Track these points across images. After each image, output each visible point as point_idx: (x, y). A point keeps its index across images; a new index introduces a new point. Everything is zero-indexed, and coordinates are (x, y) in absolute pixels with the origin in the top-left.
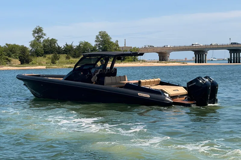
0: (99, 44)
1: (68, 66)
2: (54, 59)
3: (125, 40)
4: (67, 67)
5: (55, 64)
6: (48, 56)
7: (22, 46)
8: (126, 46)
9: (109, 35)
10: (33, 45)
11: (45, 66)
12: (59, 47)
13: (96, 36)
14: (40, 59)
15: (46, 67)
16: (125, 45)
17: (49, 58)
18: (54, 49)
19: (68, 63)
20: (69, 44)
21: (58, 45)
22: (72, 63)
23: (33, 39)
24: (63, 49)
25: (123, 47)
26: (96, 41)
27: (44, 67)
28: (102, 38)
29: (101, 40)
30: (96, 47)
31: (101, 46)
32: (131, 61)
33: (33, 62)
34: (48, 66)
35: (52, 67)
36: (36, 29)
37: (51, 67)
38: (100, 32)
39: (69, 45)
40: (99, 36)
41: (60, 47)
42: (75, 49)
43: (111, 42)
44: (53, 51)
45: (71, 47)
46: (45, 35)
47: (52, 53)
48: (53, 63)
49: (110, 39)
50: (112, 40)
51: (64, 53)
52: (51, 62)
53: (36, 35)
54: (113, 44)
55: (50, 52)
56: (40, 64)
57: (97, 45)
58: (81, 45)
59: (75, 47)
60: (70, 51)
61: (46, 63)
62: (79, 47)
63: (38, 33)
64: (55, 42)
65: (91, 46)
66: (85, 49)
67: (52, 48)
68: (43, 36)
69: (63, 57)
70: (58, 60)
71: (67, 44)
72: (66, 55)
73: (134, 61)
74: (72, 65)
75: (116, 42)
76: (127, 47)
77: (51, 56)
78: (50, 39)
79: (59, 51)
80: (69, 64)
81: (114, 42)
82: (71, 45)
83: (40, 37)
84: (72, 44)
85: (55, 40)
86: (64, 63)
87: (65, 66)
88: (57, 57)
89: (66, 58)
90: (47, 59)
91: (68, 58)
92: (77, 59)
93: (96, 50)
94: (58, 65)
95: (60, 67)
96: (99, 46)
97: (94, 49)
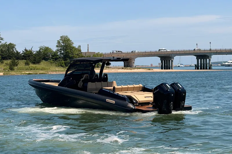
0: (60, 50)
1: (28, 72)
2: (12, 65)
3: (88, 45)
4: (26, 74)
5: (13, 70)
6: (5, 62)
9: (70, 39)
11: (2, 72)
12: (17, 52)
13: (58, 41)
15: (4, 74)
16: (88, 50)
17: (7, 64)
18: (12, 54)
19: (27, 69)
20: (28, 49)
21: (16, 50)
22: (31, 69)
24: (22, 55)
25: (85, 53)
26: (57, 46)
28: (63, 43)
29: (63, 45)
30: (57, 52)
34: (5, 73)
37: (8, 74)
38: (61, 37)
40: (61, 41)
41: (19, 52)
42: (34, 54)
43: (73, 47)
44: (11, 57)
45: (31, 52)
46: (2, 40)
47: (10, 59)
48: (11, 69)
49: (72, 43)
50: (74, 45)
51: (22, 59)
52: (9, 69)
54: (76, 49)
55: (7, 58)
57: (58, 50)
58: (41, 51)
59: (35, 53)
60: (29, 56)
61: (4, 70)
62: (39, 52)
64: (13, 47)
65: (52, 51)
66: (45, 54)
67: (9, 53)
69: (22, 63)
70: (17, 65)
71: (26, 49)
72: (25, 60)
73: (98, 67)
74: (31, 72)
75: (78, 47)
76: (91, 52)
77: (9, 61)
78: (8, 43)
79: (18, 57)
80: (29, 71)
82: (30, 50)
84: (31, 49)
85: (13, 44)
86: (23, 69)
87: (24, 72)
88: (16, 63)
89: (26, 64)
90: (5, 65)
91: (27, 64)
92: (37, 66)
93: (58, 56)
94: (17, 72)
95: (18, 73)
96: (60, 52)
97: (55, 54)
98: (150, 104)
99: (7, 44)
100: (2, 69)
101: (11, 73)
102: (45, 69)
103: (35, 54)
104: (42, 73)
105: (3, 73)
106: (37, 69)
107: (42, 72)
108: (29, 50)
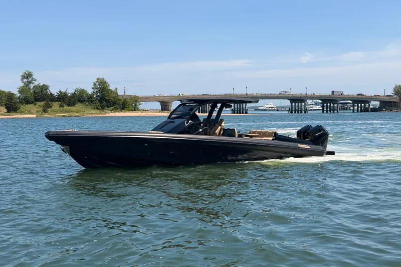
0: (97, 92)
2: (46, 108)
3: (125, 88)
4: (61, 116)
5: (47, 112)
6: (39, 103)
7: (9, 92)
9: (107, 82)
10: (21, 91)
11: (35, 114)
12: (51, 94)
13: (94, 83)
14: (29, 106)
16: (125, 93)
17: (40, 106)
18: (45, 96)
19: (61, 112)
20: (63, 90)
21: (50, 92)
22: (66, 112)
23: (22, 85)
24: (56, 97)
25: (122, 96)
26: (93, 88)
27: (34, 116)
28: (99, 85)
29: (99, 87)
30: (93, 95)
31: (99, 94)
32: (132, 110)
33: (22, 110)
34: (38, 115)
36: (25, 74)
37: (42, 116)
38: (98, 79)
39: (63, 92)
40: (97, 83)
41: (53, 94)
43: (110, 90)
44: (45, 99)
45: (65, 94)
47: (43, 100)
48: (45, 111)
49: (109, 86)
50: (110, 88)
51: (57, 101)
52: (43, 111)
53: (25, 80)
54: (112, 92)
55: (41, 99)
56: (30, 113)
57: (94, 92)
58: (76, 93)
59: (70, 95)
60: (64, 98)
61: (37, 111)
62: (74, 94)
63: (27, 78)
64: (47, 89)
65: (88, 94)
66: (81, 96)
67: (43, 95)
68: (34, 82)
69: (56, 105)
70: (51, 107)
71: (60, 91)
72: (59, 102)
73: (135, 110)
74: (66, 114)
75: (115, 90)
76: (127, 95)
77: (42, 103)
78: (41, 85)
79: (51, 98)
80: (63, 113)
81: (113, 90)
82: (65, 92)
83: (30, 83)
85: (46, 86)
86: (57, 112)
87: (58, 115)
88: (50, 105)
90: (38, 106)
91: (61, 106)
92: (72, 108)
93: (93, 98)
94: (51, 114)
95: (52, 116)
96: (96, 94)
97: (91, 97)
100: (35, 111)
101: (45, 115)
102: (80, 112)
104: (77, 116)
106: (72, 112)
107: (77, 114)
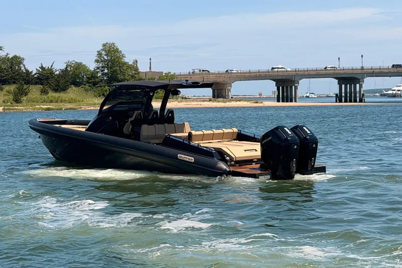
0: (102, 67)
1: (45, 107)
2: (19, 95)
3: (150, 60)
4: (43, 109)
5: (21, 102)
6: (7, 88)
8: (152, 70)
9: (120, 50)
11: (1, 106)
12: (27, 71)
13: (98, 52)
15: (4, 109)
16: (150, 68)
17: (9, 92)
18: (18, 74)
19: (44, 102)
21: (25, 68)
22: (51, 102)
24: (36, 76)
25: (146, 73)
26: (97, 61)
27: (1, 109)
28: (107, 55)
29: (107, 58)
30: (97, 72)
34: (6, 108)
35: (14, 109)
37: (12, 109)
38: (104, 45)
39: (46, 68)
40: (103, 53)
41: (30, 71)
42: (57, 75)
43: (125, 63)
44: (17, 79)
45: (50, 71)
47: (14, 83)
48: (17, 101)
49: (123, 56)
50: (126, 60)
51: (36, 83)
52: (13, 100)
54: (130, 67)
55: (10, 81)
57: (98, 68)
58: (69, 69)
59: (57, 73)
60: (48, 78)
61: (4, 102)
62: (65, 72)
64: (20, 63)
65: (88, 70)
66: (77, 75)
67: (13, 73)
69: (35, 90)
70: (26, 95)
71: (42, 67)
72: (40, 86)
74: (52, 105)
75: (133, 63)
76: (155, 72)
77: (12, 88)
78: (11, 56)
79: (27, 79)
80: (48, 104)
81: (131, 63)
82: (50, 67)
84: (52, 66)
85: (19, 58)
86: (37, 102)
87: (38, 107)
88: (25, 90)
89: (42, 92)
90: (5, 93)
91: (44, 92)
92: (62, 95)
93: (97, 78)
94: (27, 106)
95: (29, 108)
96: (102, 71)
97: (93, 75)
98: (254, 162)
99: (9, 57)
100: (1, 101)
101: (16, 108)
102: (75, 101)
103: (59, 75)
104: (70, 109)
105: (3, 107)
106: (61, 102)
107: (69, 106)
108: (48, 68)
